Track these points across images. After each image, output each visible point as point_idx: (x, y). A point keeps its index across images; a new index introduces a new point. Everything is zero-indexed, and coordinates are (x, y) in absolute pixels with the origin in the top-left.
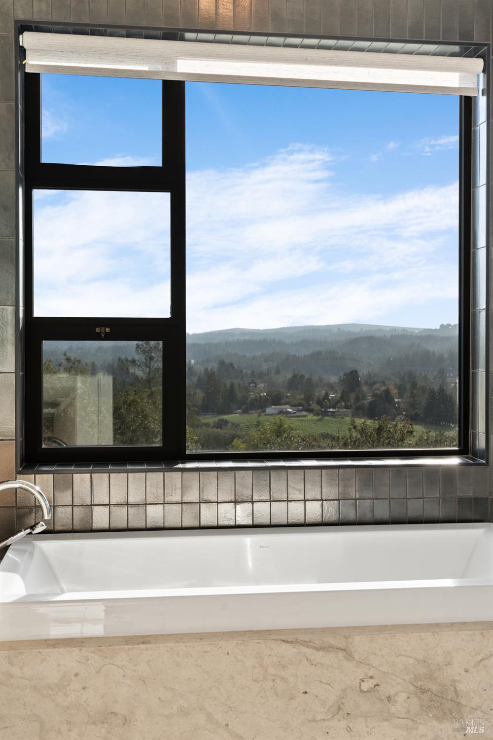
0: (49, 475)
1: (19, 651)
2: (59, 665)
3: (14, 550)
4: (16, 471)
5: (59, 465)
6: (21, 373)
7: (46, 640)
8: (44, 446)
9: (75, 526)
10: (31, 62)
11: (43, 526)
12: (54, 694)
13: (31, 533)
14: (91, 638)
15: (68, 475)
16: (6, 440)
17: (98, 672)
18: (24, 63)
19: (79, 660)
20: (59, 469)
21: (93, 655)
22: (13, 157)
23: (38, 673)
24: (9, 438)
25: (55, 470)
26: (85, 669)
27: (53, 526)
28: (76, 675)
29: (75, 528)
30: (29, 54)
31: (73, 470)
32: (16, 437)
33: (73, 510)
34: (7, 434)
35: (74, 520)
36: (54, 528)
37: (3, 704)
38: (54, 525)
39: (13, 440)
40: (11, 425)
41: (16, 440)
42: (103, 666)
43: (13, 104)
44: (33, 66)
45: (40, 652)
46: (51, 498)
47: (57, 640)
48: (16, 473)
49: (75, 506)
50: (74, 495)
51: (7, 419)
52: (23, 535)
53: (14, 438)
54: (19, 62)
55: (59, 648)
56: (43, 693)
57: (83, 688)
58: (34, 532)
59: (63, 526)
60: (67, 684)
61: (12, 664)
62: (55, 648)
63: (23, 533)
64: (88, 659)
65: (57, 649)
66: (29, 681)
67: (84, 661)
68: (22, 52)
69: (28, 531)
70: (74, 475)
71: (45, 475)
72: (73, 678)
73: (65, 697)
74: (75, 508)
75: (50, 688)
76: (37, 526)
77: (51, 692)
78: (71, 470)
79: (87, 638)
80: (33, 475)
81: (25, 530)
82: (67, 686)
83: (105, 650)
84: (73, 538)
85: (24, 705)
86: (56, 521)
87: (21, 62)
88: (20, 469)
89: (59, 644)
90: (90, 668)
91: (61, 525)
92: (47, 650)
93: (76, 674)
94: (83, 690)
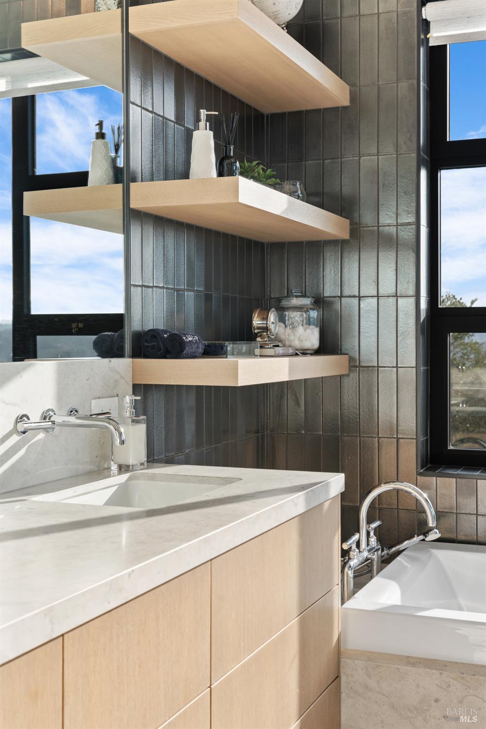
0: (451, 479)
1: (377, 664)
2: (418, 686)
3: (407, 556)
4: (417, 472)
5: (466, 469)
6: (422, 368)
7: (408, 657)
8: (451, 446)
9: (480, 537)
10: (435, 35)
11: (436, 533)
12: (412, 717)
13: (423, 540)
14: (456, 663)
15: (472, 480)
16: (406, 439)
17: (461, 702)
18: (428, 36)
19: (439, 684)
20: (465, 473)
21: (455, 682)
22: (415, 139)
23: (396, 691)
24: (410, 437)
25: (457, 474)
26: (446, 696)
27: (455, 535)
28: (437, 701)
29: (480, 539)
30: (433, 26)
31: (478, 475)
32: (416, 435)
33: (477, 519)
34: (407, 432)
35: (478, 530)
36: (457, 536)
37: (361, 718)
38: (457, 534)
39: (414, 439)
40: (412, 423)
41: (416, 439)
42: (466, 696)
43: (415, 82)
44: (437, 38)
45: (398, 668)
46: (454, 504)
47: (420, 659)
48: (417, 475)
49: (479, 515)
50: (479, 503)
51: (407, 416)
52: (415, 541)
53: (415, 437)
54: (422, 37)
55: (418, 668)
56: (402, 714)
57: (444, 717)
58: (427, 539)
59: (466, 536)
60: (426, 709)
61: (369, 676)
62: (414, 667)
63: (416, 539)
64: (449, 686)
65: (416, 668)
66: (387, 697)
67: (445, 687)
68: (425, 25)
69: (421, 537)
70: (479, 481)
71: (447, 479)
72: (433, 704)
73: (425, 723)
74: (480, 518)
75: (409, 709)
76: (430, 533)
77: (409, 714)
78: (475, 475)
79: (451, 662)
80: (435, 478)
81: (418, 536)
82: (427, 710)
83: (468, 679)
84: (477, 551)
85: (382, 723)
86: (458, 530)
87: (426, 36)
88: (421, 471)
89: (420, 663)
90: (451, 696)
91: (464, 535)
92: (405, 668)
93: (437, 699)
94: (443, 719)
